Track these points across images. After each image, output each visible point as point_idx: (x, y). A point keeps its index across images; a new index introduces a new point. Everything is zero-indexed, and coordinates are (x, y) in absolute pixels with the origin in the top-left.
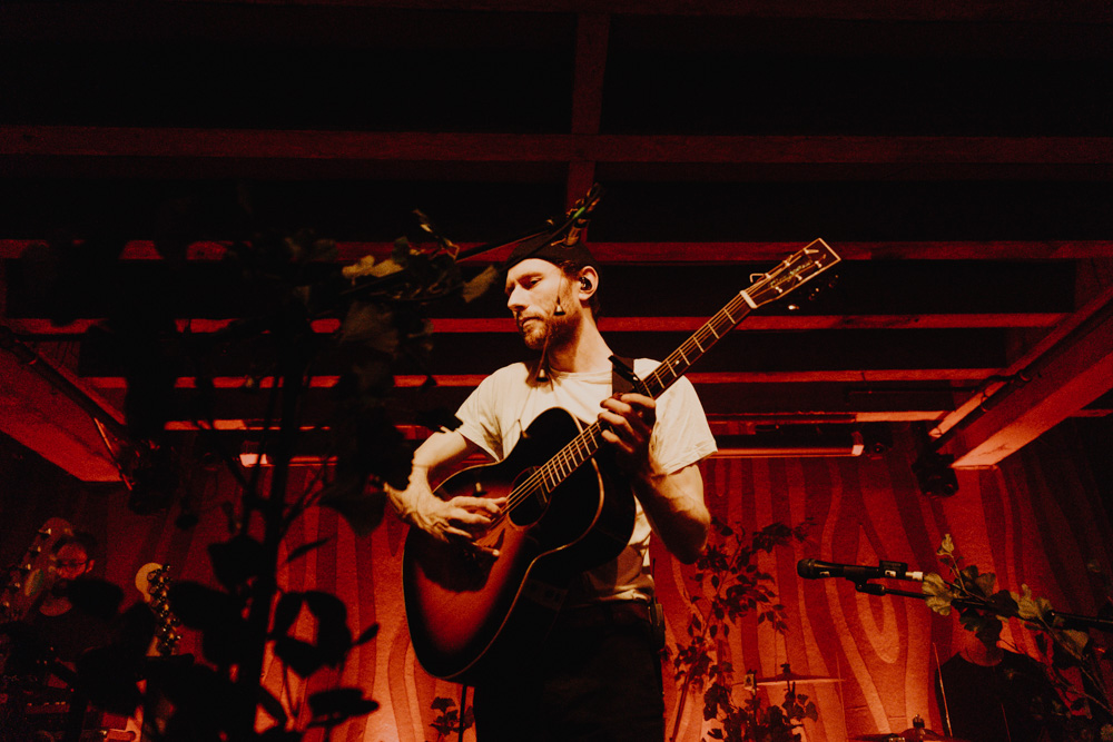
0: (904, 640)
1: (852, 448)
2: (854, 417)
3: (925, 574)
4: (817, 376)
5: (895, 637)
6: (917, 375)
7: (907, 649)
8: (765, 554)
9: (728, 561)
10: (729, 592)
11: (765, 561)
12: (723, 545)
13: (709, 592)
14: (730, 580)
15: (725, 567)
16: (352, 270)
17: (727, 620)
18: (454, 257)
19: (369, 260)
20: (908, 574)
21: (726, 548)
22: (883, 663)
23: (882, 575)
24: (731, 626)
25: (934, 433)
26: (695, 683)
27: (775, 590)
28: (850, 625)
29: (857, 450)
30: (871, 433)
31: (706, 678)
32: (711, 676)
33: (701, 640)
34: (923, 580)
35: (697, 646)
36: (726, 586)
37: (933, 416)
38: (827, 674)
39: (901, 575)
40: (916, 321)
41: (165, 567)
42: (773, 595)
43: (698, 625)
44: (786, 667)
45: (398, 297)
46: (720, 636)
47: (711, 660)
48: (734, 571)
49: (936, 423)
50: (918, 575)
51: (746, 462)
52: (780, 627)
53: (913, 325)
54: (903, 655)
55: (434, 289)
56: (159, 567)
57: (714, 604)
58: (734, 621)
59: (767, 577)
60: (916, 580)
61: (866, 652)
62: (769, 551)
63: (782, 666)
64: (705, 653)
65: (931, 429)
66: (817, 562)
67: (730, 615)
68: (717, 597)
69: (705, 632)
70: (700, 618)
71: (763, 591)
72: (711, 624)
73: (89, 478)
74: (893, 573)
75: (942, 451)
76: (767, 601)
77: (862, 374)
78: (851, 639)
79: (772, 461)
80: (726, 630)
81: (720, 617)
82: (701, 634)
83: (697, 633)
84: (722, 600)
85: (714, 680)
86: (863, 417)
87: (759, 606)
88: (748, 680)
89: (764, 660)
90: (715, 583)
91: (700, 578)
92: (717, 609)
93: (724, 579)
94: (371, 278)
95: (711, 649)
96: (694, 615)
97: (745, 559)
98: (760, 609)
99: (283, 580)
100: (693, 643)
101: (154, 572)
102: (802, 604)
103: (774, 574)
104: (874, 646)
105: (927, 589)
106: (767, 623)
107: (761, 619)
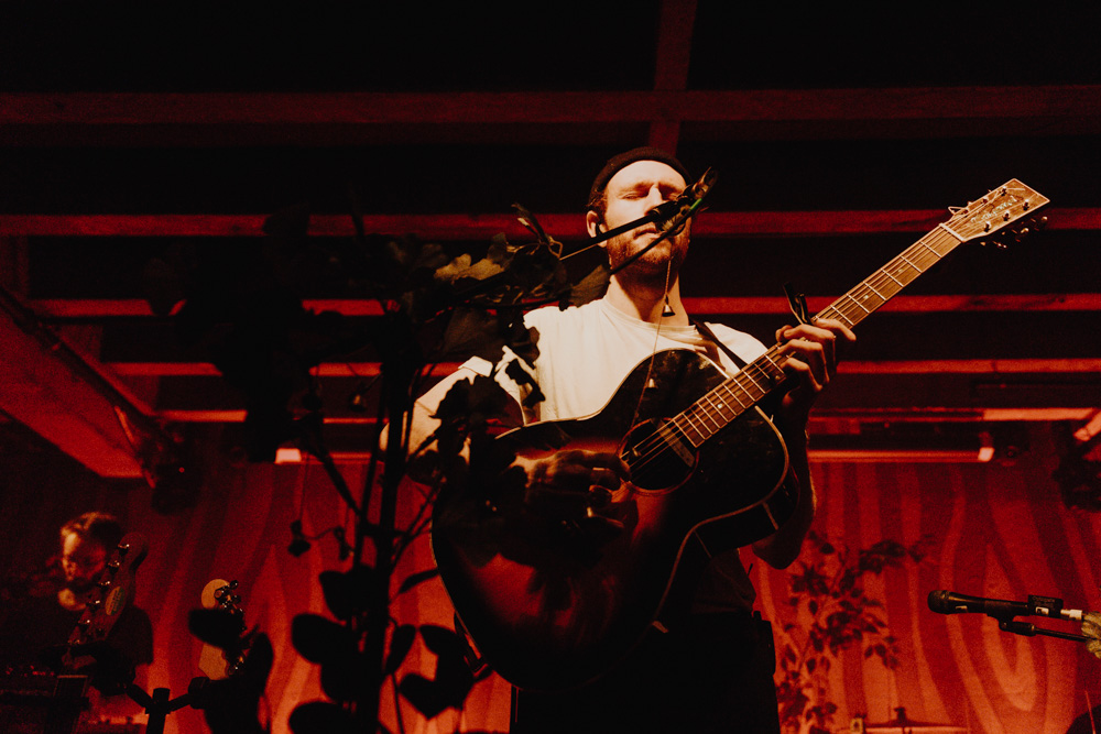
0: (1042, 685)
1: (978, 452)
2: (982, 415)
3: (1085, 612)
4: (937, 366)
5: (1032, 678)
6: (1061, 365)
7: (1045, 694)
8: (873, 576)
9: (830, 584)
10: (829, 619)
11: (873, 585)
12: (823, 564)
13: (805, 619)
14: (830, 606)
15: (826, 591)
16: (448, 270)
17: (827, 653)
18: (558, 255)
19: (465, 259)
20: (1063, 612)
21: (826, 568)
22: (1018, 711)
23: (1031, 612)
24: (833, 661)
25: (1082, 434)
26: (788, 726)
27: (884, 618)
28: (975, 663)
29: (986, 454)
30: (1001, 435)
31: (802, 720)
32: (808, 718)
33: (796, 675)
34: (1083, 619)
35: (791, 682)
36: (825, 614)
37: (1079, 414)
38: (948, 721)
39: (1055, 614)
40: (1063, 301)
41: (232, 584)
42: (882, 625)
43: (793, 658)
44: (901, 711)
45: (498, 301)
46: (819, 671)
47: (807, 699)
48: (835, 596)
49: (1083, 423)
50: (1076, 613)
51: (849, 466)
52: (891, 663)
53: (1056, 306)
54: (1042, 700)
55: (537, 292)
56: (226, 584)
57: (812, 634)
58: (835, 654)
59: (875, 604)
60: (1074, 619)
61: (996, 697)
62: (878, 574)
63: (896, 710)
64: (800, 690)
65: (1076, 430)
66: (952, 594)
67: (831, 646)
68: (816, 625)
69: (801, 666)
70: (796, 650)
71: (870, 620)
72: (808, 656)
73: (110, 472)
74: (1046, 610)
75: (1090, 457)
76: (876, 632)
77: (994, 365)
78: (976, 679)
79: (880, 466)
80: (826, 664)
81: (819, 648)
82: (796, 669)
83: (791, 667)
84: (821, 629)
85: (811, 722)
86: (993, 415)
87: (866, 636)
88: (856, 725)
89: (870, 700)
90: (814, 609)
91: (795, 602)
92: (816, 640)
93: (822, 605)
94: (470, 279)
95: (809, 685)
96: (788, 646)
97: (849, 582)
98: (867, 641)
99: (395, 610)
100: (787, 678)
101: (221, 589)
102: (916, 636)
103: (884, 601)
104: (1007, 690)
105: (1087, 631)
106: (875, 657)
107: (869, 654)
